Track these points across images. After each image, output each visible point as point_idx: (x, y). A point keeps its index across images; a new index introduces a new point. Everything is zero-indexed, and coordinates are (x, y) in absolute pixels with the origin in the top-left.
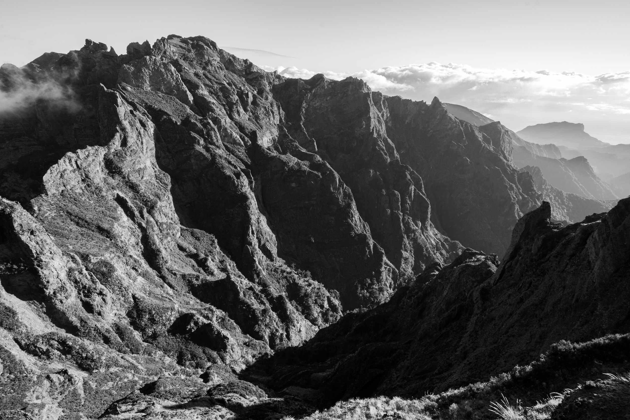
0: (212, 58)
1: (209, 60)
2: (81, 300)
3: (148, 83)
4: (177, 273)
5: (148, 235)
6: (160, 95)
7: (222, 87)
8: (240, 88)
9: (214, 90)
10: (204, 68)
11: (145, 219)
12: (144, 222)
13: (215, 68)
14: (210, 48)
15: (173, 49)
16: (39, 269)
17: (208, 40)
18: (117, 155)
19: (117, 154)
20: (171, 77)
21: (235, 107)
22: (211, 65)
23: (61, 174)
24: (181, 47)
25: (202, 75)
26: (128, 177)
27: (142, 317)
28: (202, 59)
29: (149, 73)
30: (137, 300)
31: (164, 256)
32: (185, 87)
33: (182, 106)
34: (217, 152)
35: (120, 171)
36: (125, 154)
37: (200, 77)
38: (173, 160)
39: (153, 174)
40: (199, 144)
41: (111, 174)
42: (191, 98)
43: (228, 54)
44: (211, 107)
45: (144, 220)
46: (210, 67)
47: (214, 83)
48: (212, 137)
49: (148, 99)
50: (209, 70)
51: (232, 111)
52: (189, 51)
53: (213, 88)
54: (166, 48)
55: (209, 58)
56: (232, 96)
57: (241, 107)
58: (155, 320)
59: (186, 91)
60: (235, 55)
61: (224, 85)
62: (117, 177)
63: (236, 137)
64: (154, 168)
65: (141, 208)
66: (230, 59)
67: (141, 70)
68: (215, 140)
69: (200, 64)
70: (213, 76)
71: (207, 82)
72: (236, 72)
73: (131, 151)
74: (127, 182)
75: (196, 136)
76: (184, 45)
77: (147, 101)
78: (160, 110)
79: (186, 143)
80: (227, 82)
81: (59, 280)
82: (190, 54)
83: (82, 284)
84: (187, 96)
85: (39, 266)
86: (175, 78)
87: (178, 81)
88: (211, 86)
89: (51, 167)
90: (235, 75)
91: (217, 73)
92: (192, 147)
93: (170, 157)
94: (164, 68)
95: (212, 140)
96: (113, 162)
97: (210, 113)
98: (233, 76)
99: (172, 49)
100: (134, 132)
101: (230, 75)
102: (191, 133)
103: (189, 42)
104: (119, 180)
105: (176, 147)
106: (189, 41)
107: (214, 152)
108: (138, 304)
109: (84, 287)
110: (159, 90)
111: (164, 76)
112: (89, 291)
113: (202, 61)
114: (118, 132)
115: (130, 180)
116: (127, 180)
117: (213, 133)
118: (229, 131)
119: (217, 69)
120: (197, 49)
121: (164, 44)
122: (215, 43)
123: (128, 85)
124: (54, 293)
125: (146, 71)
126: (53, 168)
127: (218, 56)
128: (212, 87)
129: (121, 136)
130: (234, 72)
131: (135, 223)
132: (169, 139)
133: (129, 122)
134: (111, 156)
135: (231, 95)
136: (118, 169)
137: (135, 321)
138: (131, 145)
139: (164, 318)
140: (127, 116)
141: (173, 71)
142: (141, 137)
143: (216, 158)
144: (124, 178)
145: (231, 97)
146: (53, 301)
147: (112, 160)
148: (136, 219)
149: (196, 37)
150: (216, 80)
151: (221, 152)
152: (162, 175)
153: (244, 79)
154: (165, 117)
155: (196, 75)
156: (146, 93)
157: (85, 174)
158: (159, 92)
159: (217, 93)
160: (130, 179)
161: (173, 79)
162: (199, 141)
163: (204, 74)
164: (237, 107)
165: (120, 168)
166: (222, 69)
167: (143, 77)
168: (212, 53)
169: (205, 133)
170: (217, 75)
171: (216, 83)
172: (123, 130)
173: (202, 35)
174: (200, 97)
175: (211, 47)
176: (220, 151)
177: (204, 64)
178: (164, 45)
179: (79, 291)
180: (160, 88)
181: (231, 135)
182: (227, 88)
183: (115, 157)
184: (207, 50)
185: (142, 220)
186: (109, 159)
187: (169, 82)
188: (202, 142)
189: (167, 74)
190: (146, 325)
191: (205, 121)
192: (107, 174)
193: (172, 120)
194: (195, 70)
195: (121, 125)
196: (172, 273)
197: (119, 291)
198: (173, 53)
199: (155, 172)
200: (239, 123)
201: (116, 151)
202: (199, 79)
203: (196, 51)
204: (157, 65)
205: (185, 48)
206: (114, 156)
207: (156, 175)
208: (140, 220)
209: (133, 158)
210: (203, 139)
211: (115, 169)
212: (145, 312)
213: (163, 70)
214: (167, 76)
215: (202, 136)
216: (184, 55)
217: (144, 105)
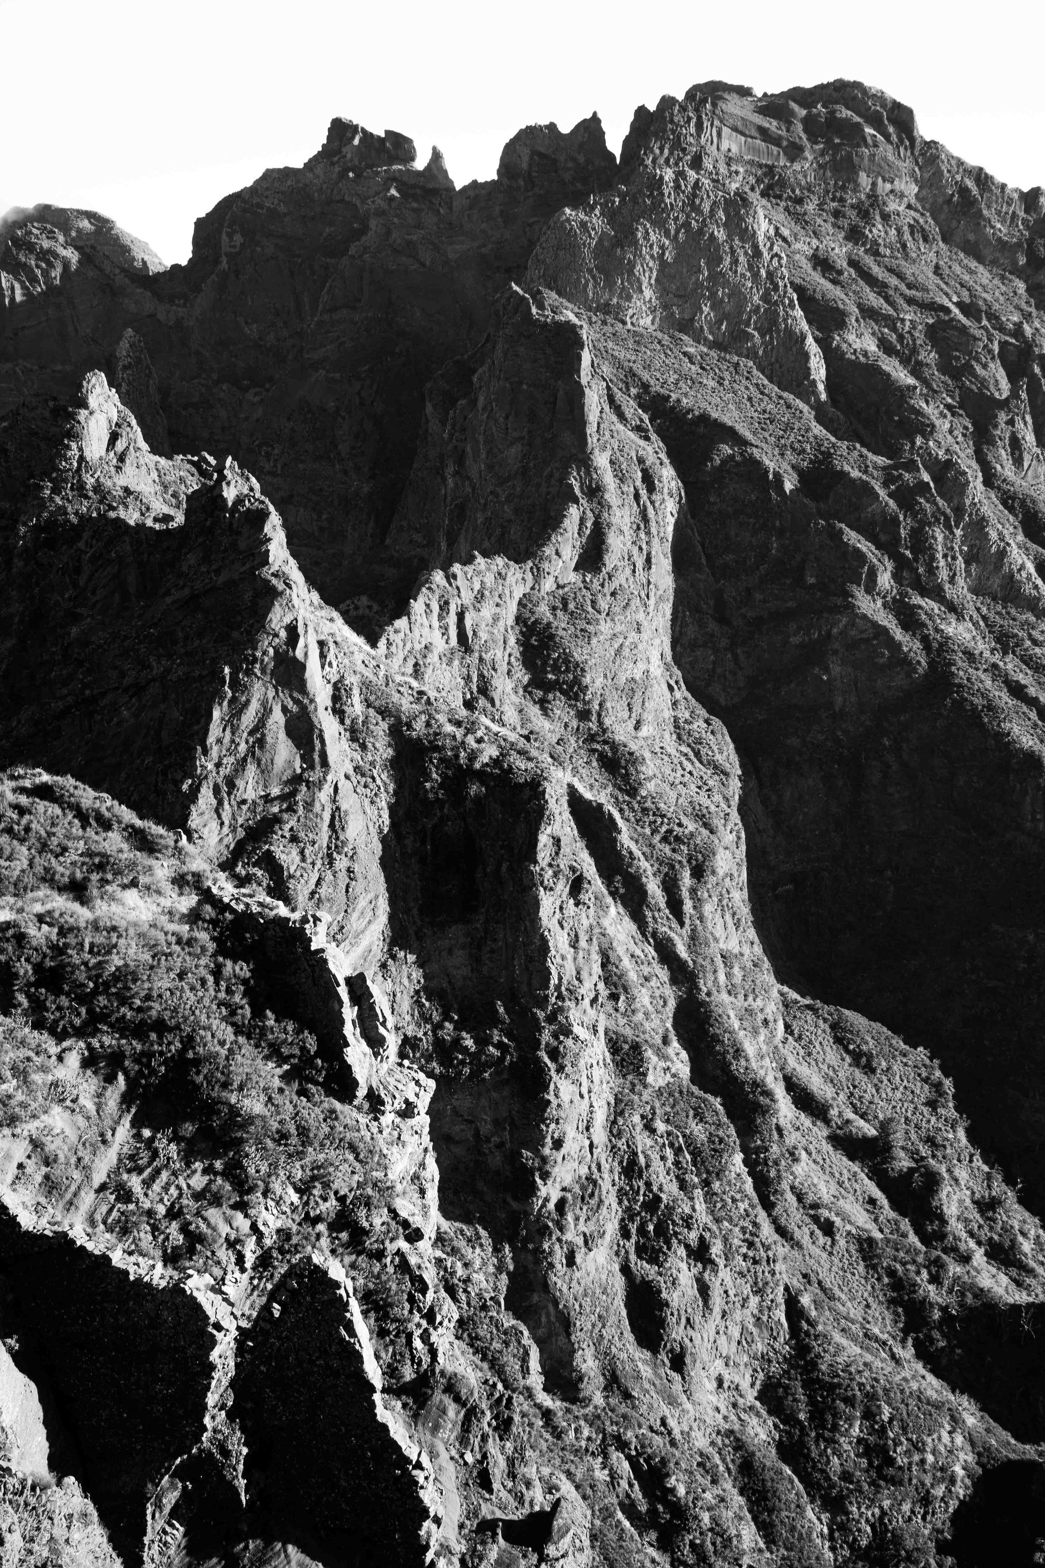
0: (888, 186)
1: (873, 196)
2: (625, 1270)
3: (648, 293)
4: (838, 1221)
5: (704, 1004)
6: (692, 350)
7: (939, 321)
8: (1018, 332)
9: (901, 338)
10: (854, 235)
11: (687, 921)
12: (680, 935)
13: (899, 230)
14: (887, 137)
15: (732, 143)
16: (552, 1066)
17: (880, 98)
18: (565, 607)
19: (565, 602)
20: (750, 268)
21: (1002, 417)
22: (886, 217)
23: (416, 665)
24: (763, 132)
25: (845, 264)
26: (599, 715)
27: (835, 1428)
28: (843, 188)
29: (662, 247)
30: (805, 1326)
31: (782, 1122)
32: (799, 318)
33: (789, 407)
34: (950, 630)
35: (577, 681)
36: (593, 602)
37: (840, 272)
38: (736, 658)
39: (668, 714)
40: (871, 588)
41: (539, 694)
42: (818, 370)
43: (960, 163)
44: (919, 412)
45: (682, 924)
46: (877, 231)
47: (901, 301)
48: (933, 558)
49: (647, 367)
50: (875, 243)
51: (992, 442)
52: (794, 152)
53: (894, 329)
54: (703, 140)
55: (874, 184)
56: (985, 366)
57: (1028, 418)
58: (891, 1462)
59: (803, 337)
60: (989, 170)
61: (948, 311)
62: (559, 706)
63: (1022, 567)
64: (671, 688)
65: (672, 867)
66: (964, 191)
67: (633, 233)
68: (943, 574)
69: (837, 214)
70: (891, 270)
71: (874, 300)
72: (986, 252)
73: (613, 594)
74: (591, 738)
75: (865, 546)
76: (772, 125)
77: (645, 376)
78: (704, 418)
79: (811, 580)
80: (955, 299)
81: (587, 1142)
82: (797, 166)
83: (648, 1184)
84: (806, 356)
85: (554, 1054)
86: (763, 273)
87: (776, 288)
88: (887, 317)
89: (390, 629)
90: (981, 268)
91: (906, 257)
92: (839, 601)
93: (724, 642)
94: (725, 225)
95: (932, 571)
96: (552, 637)
97: (919, 441)
98: (972, 272)
99: (725, 146)
100: (627, 508)
101: (958, 269)
102: (841, 532)
103: (792, 113)
104: (566, 726)
105: (758, 596)
106: (793, 105)
107: (937, 630)
108: (808, 1349)
109: (653, 1204)
110: (686, 326)
111: (720, 260)
112: (661, 1230)
113: (842, 200)
114: (576, 501)
115: (604, 731)
116: (594, 726)
117: (940, 538)
118: (993, 535)
119: (907, 236)
120: (829, 142)
121: (699, 118)
122: (909, 112)
123: (566, 303)
124: (561, 1205)
125: (653, 237)
126: (396, 631)
127: (912, 174)
128: (891, 323)
129: (582, 521)
130: (974, 251)
131: (643, 934)
132: (729, 558)
133: (612, 462)
134: (543, 610)
135: (978, 360)
136: (568, 670)
137: (802, 1443)
138: (615, 568)
139: (930, 1458)
140: (607, 433)
141: (761, 238)
142: (648, 533)
143: (952, 663)
144: (584, 715)
145: (978, 369)
146: (546, 1246)
147: (549, 625)
148: (648, 914)
149: (821, 87)
150: (908, 292)
151: (968, 636)
152: (699, 725)
153: (1021, 287)
154: (726, 450)
155: (822, 263)
156: (638, 338)
157: (481, 676)
158: (685, 338)
159: (914, 351)
160: (607, 722)
161: (756, 275)
162: (873, 575)
163: (853, 263)
164: (1011, 422)
165: (579, 669)
166: (926, 240)
167: (632, 265)
168: (891, 157)
169: (903, 534)
170: (909, 270)
171: (910, 301)
172: (595, 492)
173: (849, 77)
174: (855, 364)
175: (891, 129)
176: (961, 628)
177: (852, 214)
178: (699, 126)
179: (630, 1214)
180: (692, 320)
181: (1002, 554)
182: (964, 329)
183: (559, 613)
184: (876, 145)
185: (675, 924)
186: (536, 622)
187: (736, 293)
188: (885, 580)
189: (733, 251)
190: (846, 1476)
191: (907, 476)
192: (521, 691)
193: (758, 463)
194: (815, 242)
195: (588, 473)
196: (816, 1219)
197: (745, 1256)
198: (729, 161)
199: (675, 704)
200: (1023, 502)
201: (559, 587)
202: (834, 282)
203: (823, 153)
204: (698, 210)
205: (776, 141)
206: (554, 609)
207: (676, 719)
208: (666, 926)
209: (619, 628)
210: (890, 565)
211: (556, 669)
212: (850, 1401)
213: (721, 235)
214: (735, 262)
215: (889, 547)
216: (770, 170)
217: (634, 391)
